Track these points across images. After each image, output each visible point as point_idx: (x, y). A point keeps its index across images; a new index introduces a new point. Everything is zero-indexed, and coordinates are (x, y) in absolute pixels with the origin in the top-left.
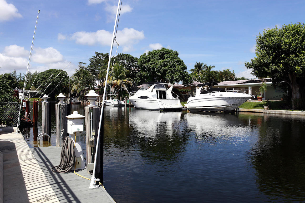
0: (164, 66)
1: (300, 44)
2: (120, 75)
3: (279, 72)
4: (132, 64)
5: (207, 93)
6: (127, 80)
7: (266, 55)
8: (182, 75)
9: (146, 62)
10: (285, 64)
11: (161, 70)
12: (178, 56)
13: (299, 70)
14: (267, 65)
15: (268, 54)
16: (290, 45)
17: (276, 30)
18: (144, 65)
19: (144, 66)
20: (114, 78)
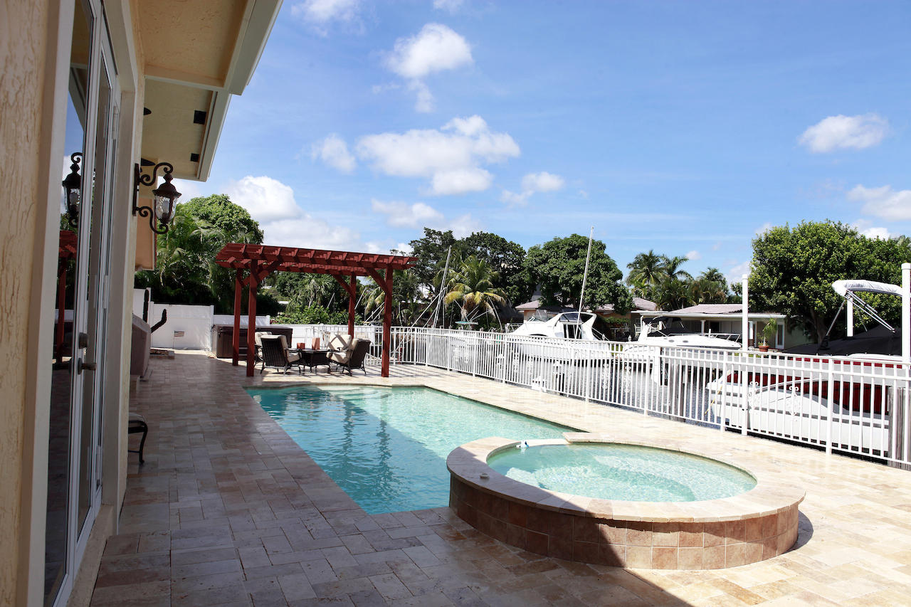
0: (577, 274)
1: (825, 261)
2: (481, 281)
3: (789, 306)
4: (502, 256)
5: (660, 335)
6: (494, 293)
7: (767, 275)
8: (614, 293)
9: (540, 264)
10: (799, 294)
11: (571, 282)
12: (606, 252)
13: (821, 307)
14: (769, 293)
15: (771, 273)
16: (807, 262)
17: (787, 232)
18: (535, 268)
19: (536, 272)
20: (468, 288)
